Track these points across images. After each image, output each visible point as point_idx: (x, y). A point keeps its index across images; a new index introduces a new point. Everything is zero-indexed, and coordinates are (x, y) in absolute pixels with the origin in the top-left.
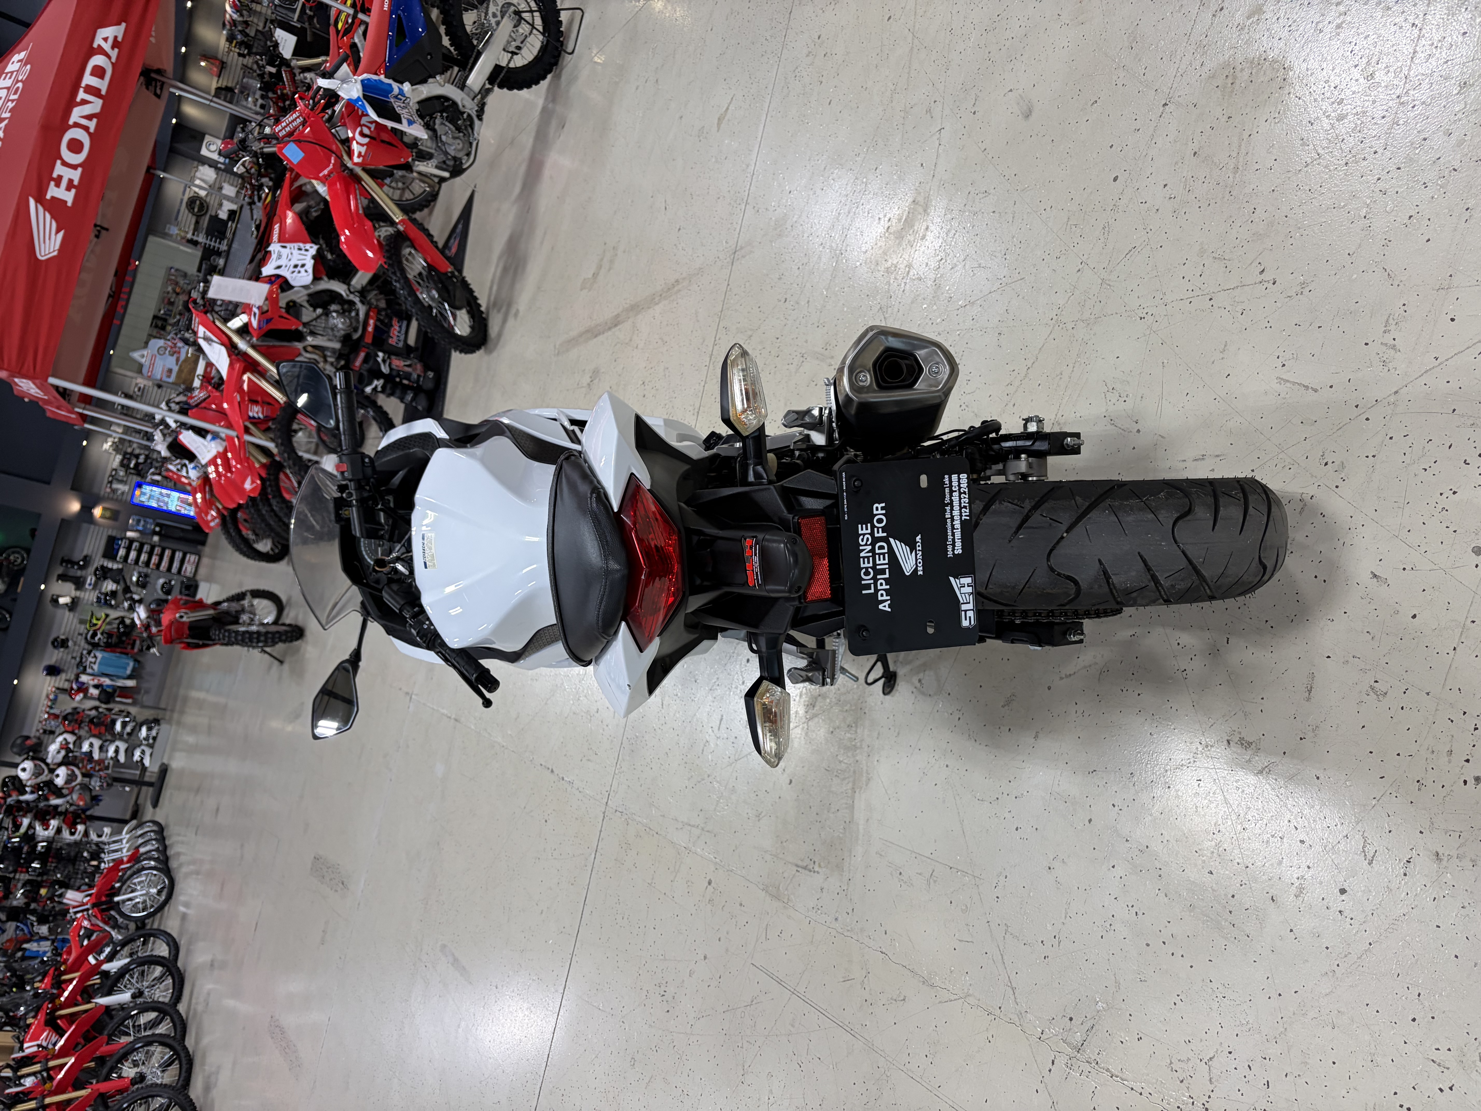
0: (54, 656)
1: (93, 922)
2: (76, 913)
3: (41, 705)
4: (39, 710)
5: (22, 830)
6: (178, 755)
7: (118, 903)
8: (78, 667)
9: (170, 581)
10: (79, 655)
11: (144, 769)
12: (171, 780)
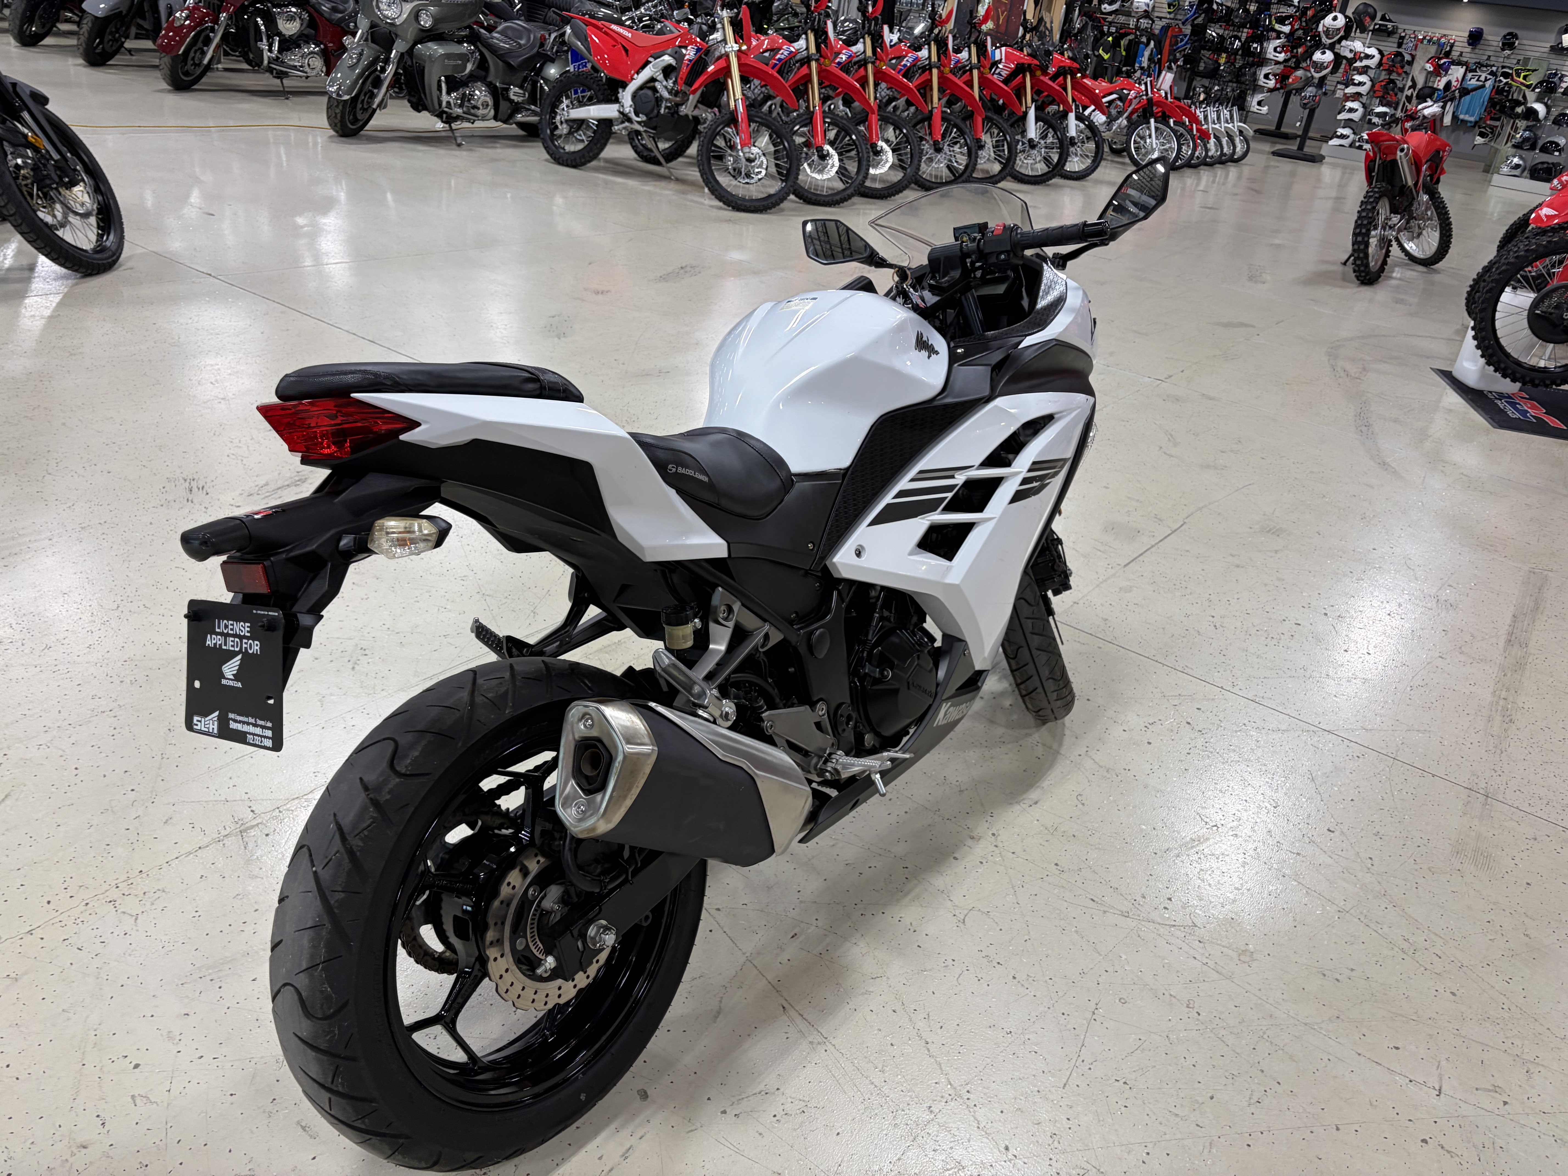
0: (1494, 37)
1: (1134, 101)
2: (1146, 84)
3: (1434, 30)
4: (1427, 29)
5: (1277, 27)
6: (1338, 173)
7: (1149, 123)
8: (1475, 63)
9: (1559, 151)
10: (1492, 63)
11: (1326, 139)
12: (1303, 168)
